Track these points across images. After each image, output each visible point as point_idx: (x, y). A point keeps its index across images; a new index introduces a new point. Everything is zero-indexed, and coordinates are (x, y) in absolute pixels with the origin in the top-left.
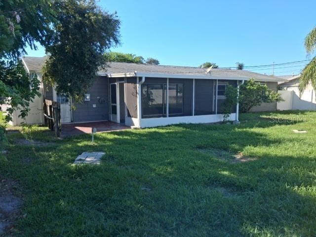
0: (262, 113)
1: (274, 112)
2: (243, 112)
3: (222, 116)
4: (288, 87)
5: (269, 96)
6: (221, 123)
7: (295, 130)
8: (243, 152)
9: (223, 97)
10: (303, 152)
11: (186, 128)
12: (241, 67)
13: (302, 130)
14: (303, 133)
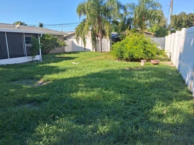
0: (56, 54)
1: (63, 53)
2: (45, 54)
3: (30, 57)
4: (70, 38)
5: (59, 44)
6: (30, 62)
7: (73, 62)
8: (43, 79)
9: (30, 45)
10: (76, 74)
11: (4, 68)
12: (41, 26)
13: (77, 62)
14: (77, 64)
